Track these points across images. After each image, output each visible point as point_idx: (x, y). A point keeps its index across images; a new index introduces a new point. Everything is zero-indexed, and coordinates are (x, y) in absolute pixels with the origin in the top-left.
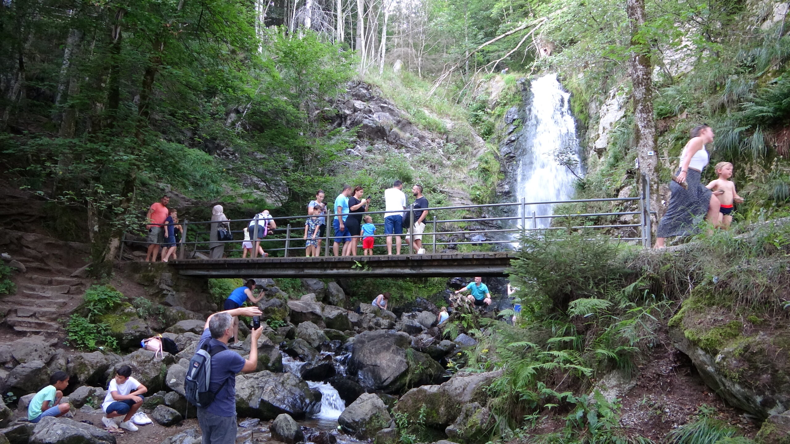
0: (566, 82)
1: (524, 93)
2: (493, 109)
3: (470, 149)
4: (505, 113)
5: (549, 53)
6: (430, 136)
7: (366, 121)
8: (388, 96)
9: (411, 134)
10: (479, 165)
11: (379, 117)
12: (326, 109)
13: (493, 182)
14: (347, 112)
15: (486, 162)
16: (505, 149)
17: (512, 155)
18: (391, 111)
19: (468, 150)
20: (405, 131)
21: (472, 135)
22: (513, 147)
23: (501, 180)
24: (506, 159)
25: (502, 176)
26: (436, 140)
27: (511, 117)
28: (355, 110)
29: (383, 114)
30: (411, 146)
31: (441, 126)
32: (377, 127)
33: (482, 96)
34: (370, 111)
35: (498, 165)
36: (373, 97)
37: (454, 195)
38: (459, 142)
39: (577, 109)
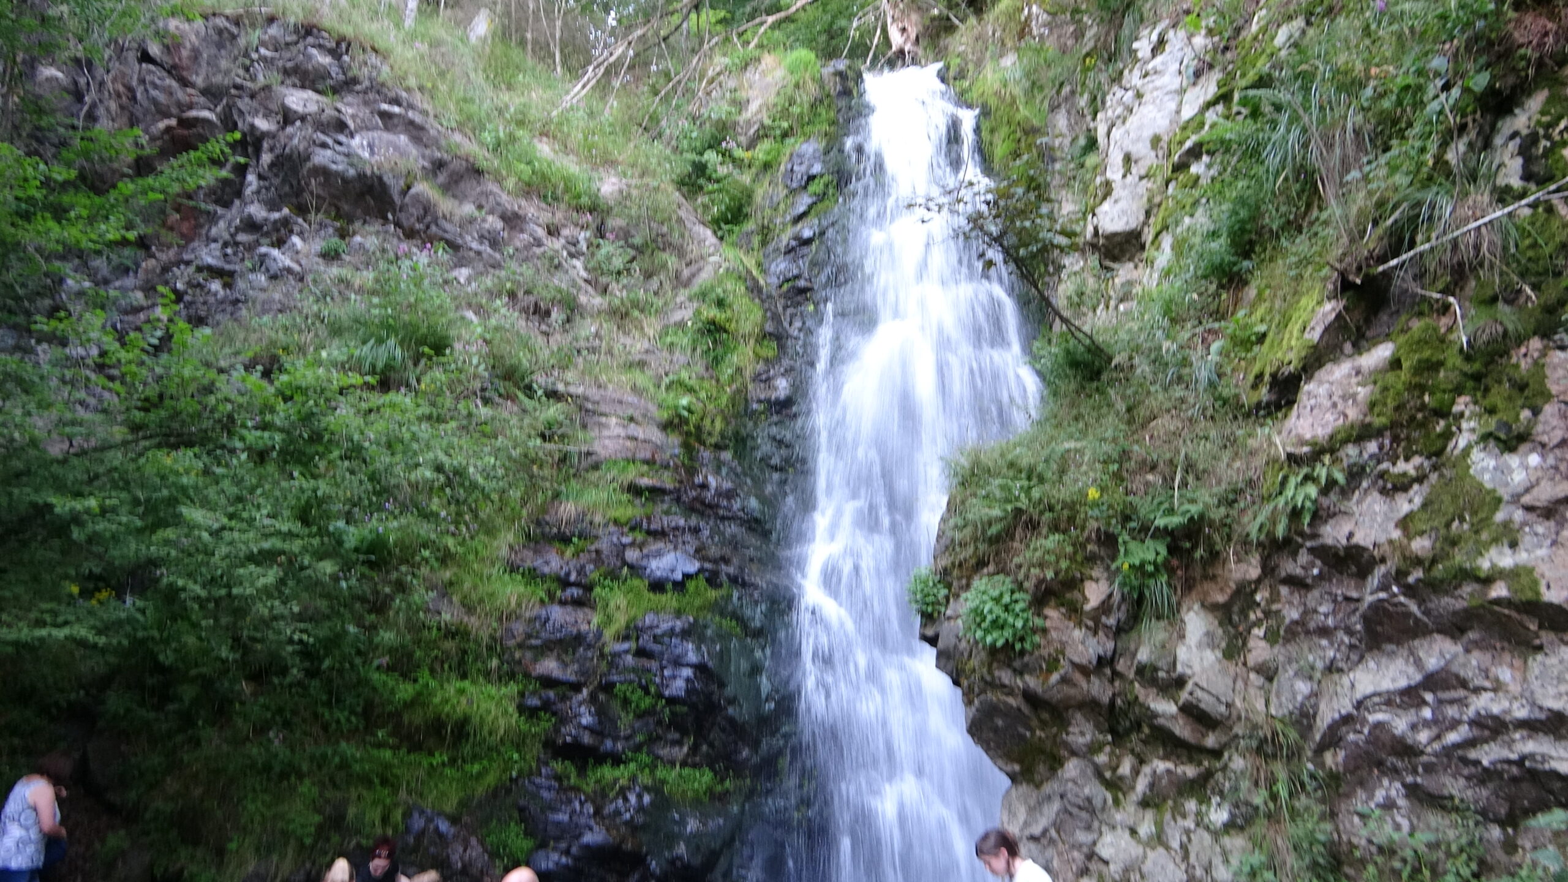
0: (966, 84)
1: (842, 103)
2: (751, 145)
3: (672, 261)
4: (784, 159)
5: (913, 36)
6: (545, 217)
7: (322, 157)
8: (412, 82)
9: (480, 207)
10: (698, 313)
11: (371, 146)
12: (193, 113)
13: (739, 370)
14: (262, 124)
15: (720, 303)
16: (781, 266)
17: (802, 283)
18: (415, 131)
19: (664, 266)
20: (461, 198)
21: (680, 220)
22: (807, 260)
23: (767, 361)
24: (786, 296)
25: (769, 350)
26: (565, 232)
27: (803, 168)
28: (288, 117)
29: (387, 136)
30: (475, 245)
31: (581, 187)
32: (361, 176)
33: (718, 109)
34: (341, 126)
35: (757, 315)
36: (355, 81)
37: (603, 408)
38: (637, 240)
39: (1000, 150)
